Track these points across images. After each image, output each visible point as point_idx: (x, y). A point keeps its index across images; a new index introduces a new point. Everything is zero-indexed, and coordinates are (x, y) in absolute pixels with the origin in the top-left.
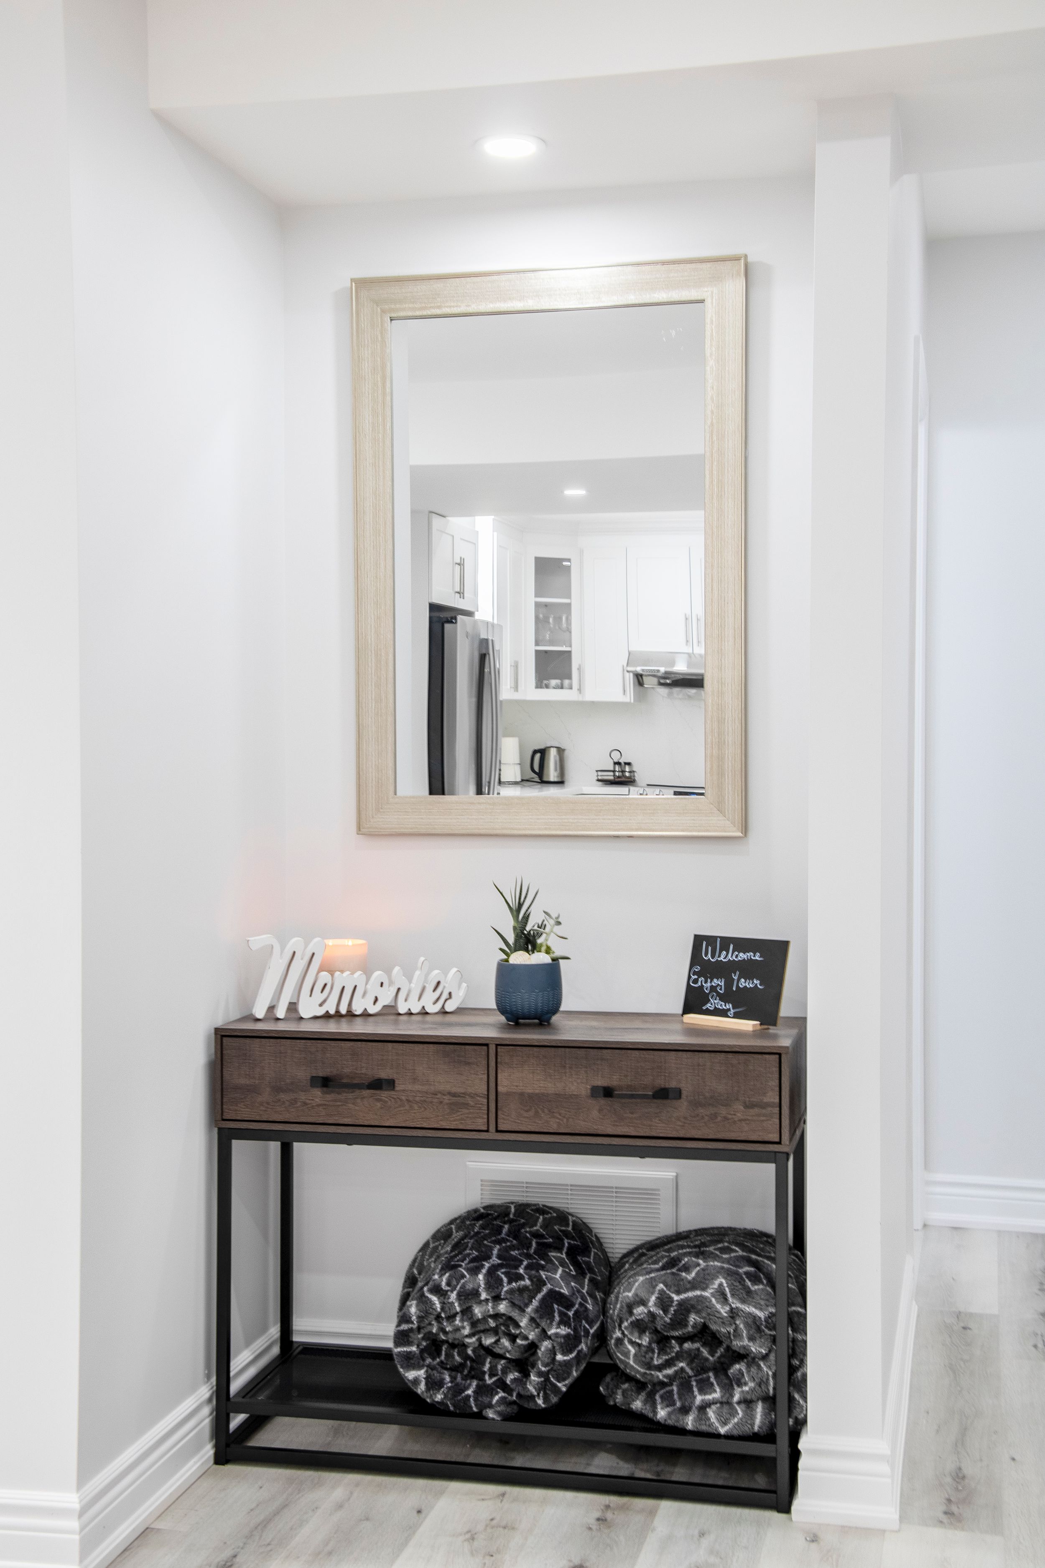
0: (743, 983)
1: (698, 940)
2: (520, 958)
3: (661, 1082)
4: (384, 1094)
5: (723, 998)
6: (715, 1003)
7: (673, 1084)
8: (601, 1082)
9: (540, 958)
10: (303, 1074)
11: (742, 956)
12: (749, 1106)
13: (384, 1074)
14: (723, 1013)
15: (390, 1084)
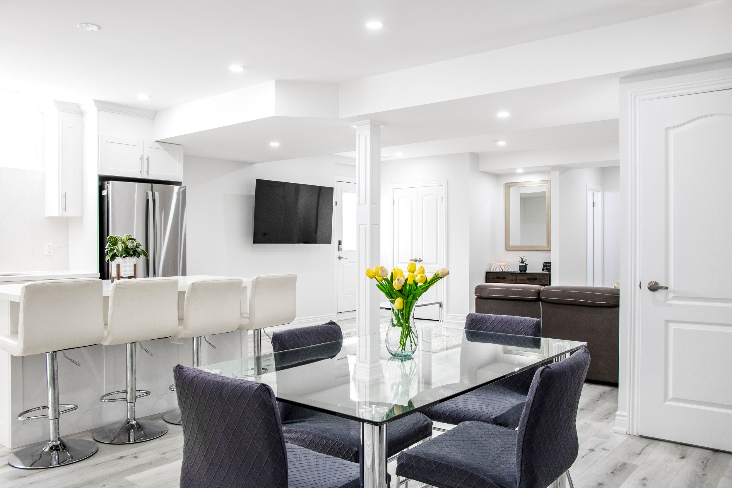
0: (548, 268)
1: (544, 263)
2: (522, 264)
3: (535, 278)
4: (504, 279)
5: (546, 269)
6: (545, 270)
7: (536, 278)
8: (528, 278)
9: (524, 264)
10: (495, 277)
11: (548, 264)
12: (544, 280)
13: (505, 277)
14: (545, 271)
15: (505, 278)
